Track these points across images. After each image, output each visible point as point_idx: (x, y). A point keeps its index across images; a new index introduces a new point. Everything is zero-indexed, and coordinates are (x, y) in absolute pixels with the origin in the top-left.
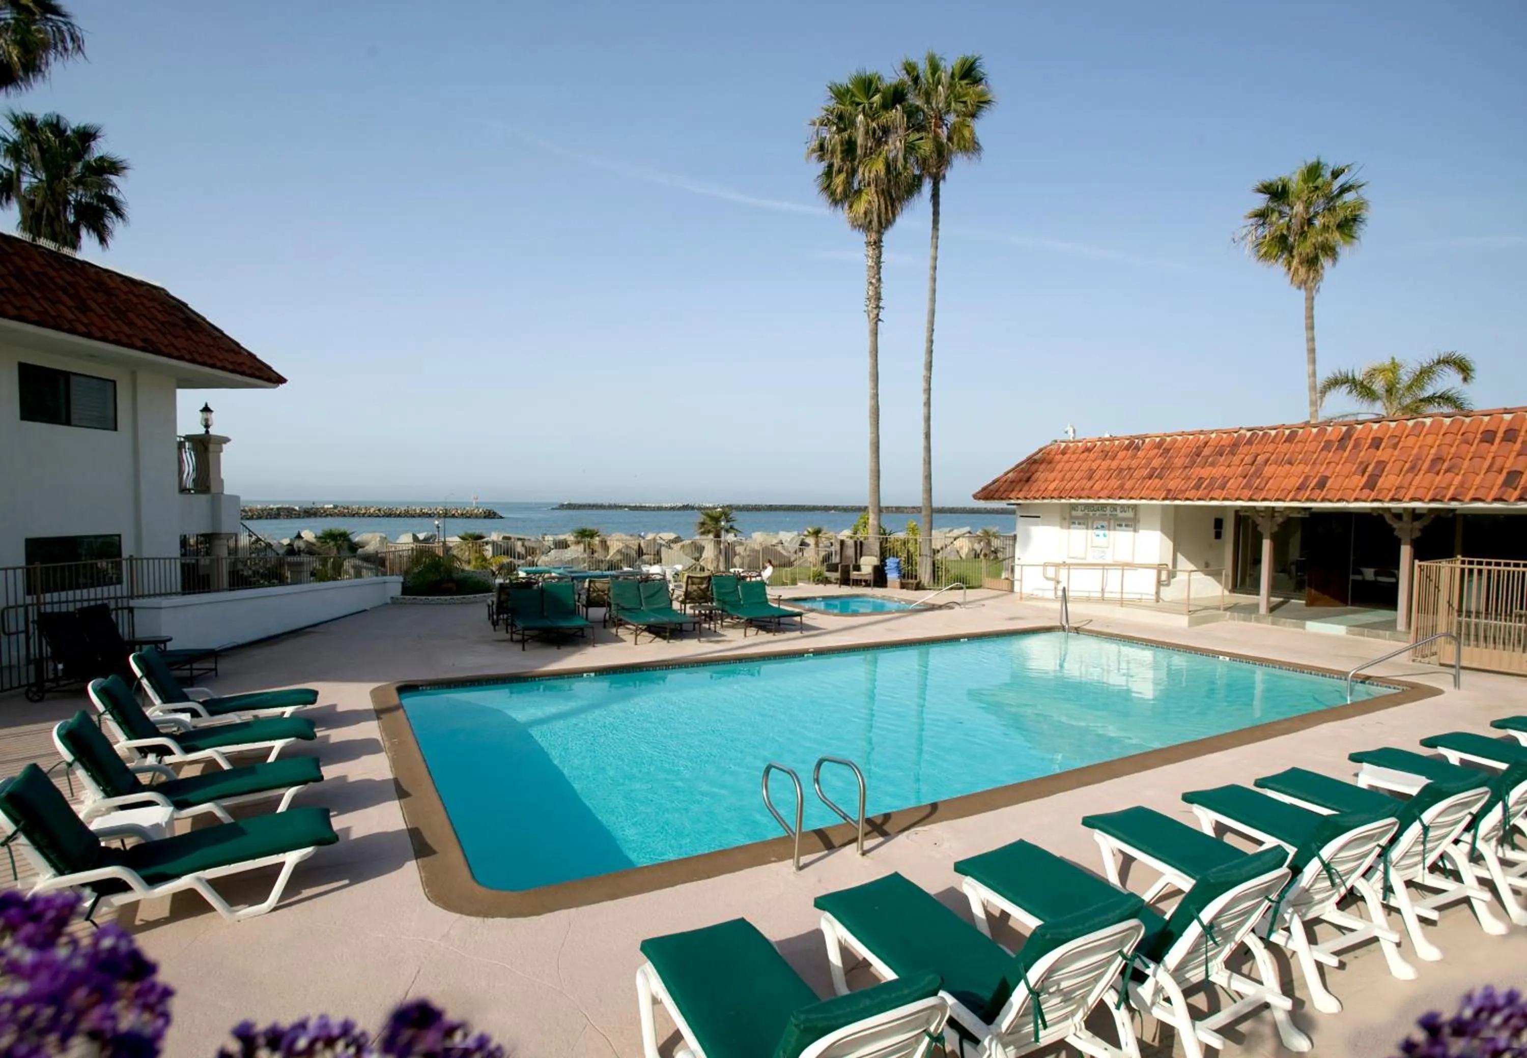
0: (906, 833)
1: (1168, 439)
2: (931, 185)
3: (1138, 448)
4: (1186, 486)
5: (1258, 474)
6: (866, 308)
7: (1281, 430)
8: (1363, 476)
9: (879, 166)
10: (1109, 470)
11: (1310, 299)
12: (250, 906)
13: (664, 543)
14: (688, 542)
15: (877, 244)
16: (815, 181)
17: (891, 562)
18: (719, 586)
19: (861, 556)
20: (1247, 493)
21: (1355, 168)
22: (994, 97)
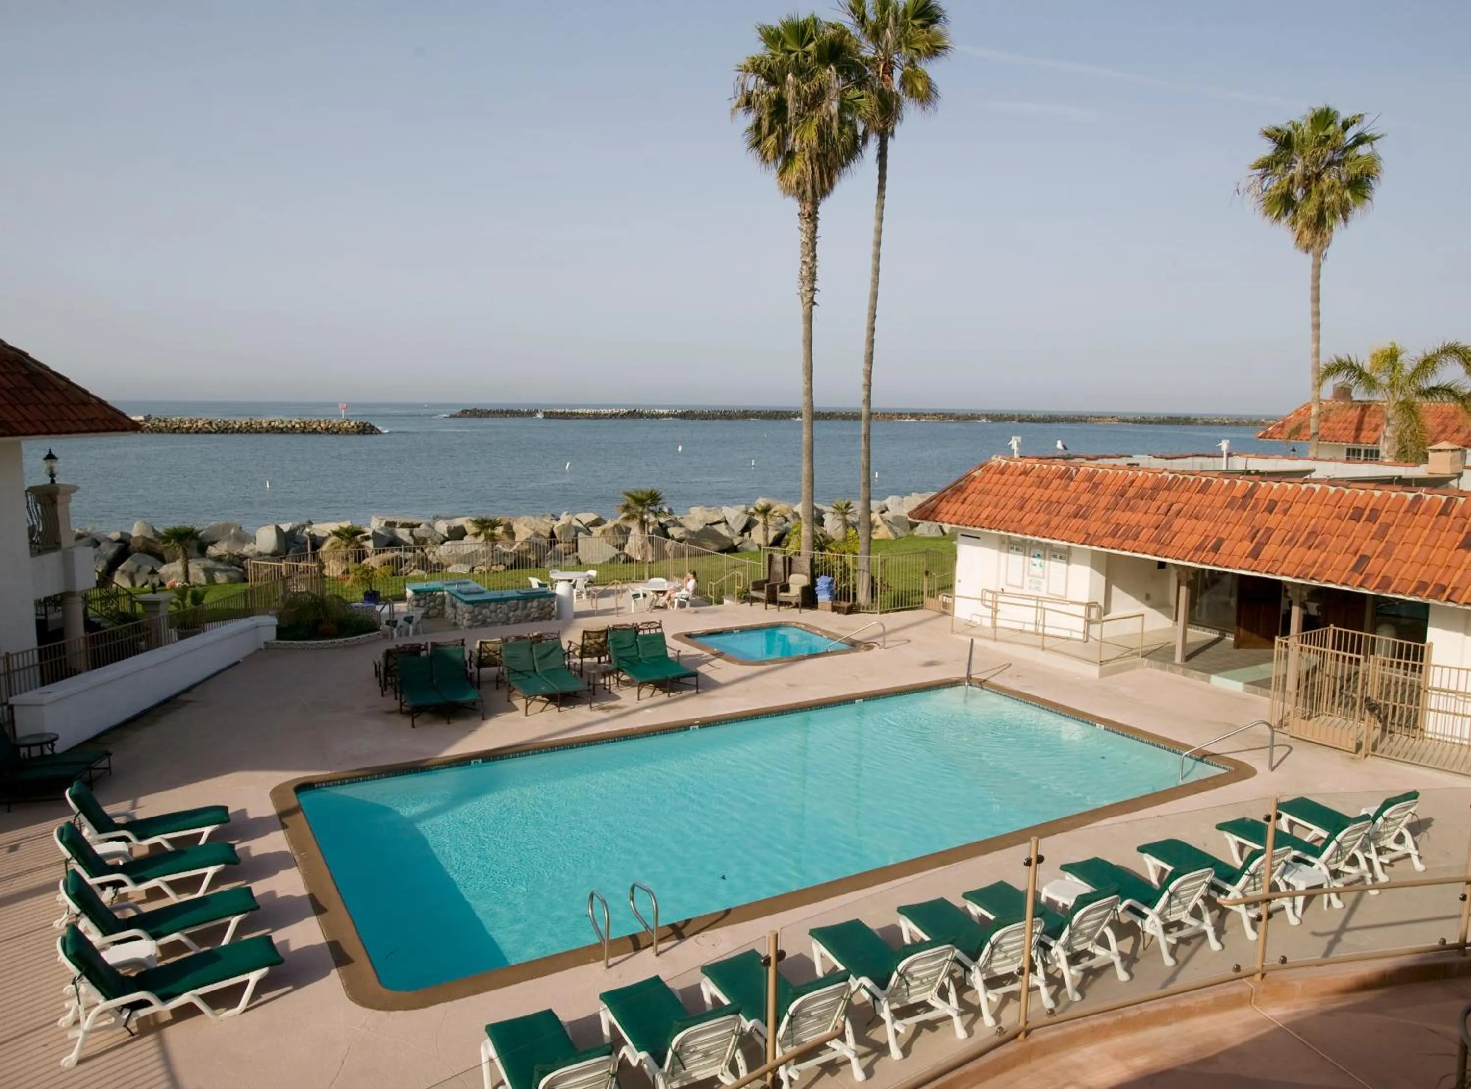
0: (695, 936)
1: (1101, 471)
2: (878, 142)
3: (1071, 479)
4: (1104, 532)
5: (1169, 526)
6: (799, 291)
7: (1198, 477)
8: (1252, 542)
9: (811, 134)
10: (1040, 501)
11: (1317, 267)
12: (228, 1009)
13: (580, 525)
14: (610, 524)
15: (812, 217)
16: (744, 135)
17: (822, 582)
18: (616, 641)
19: (790, 574)
20: (1154, 546)
21: (1367, 120)
22: (951, 42)
